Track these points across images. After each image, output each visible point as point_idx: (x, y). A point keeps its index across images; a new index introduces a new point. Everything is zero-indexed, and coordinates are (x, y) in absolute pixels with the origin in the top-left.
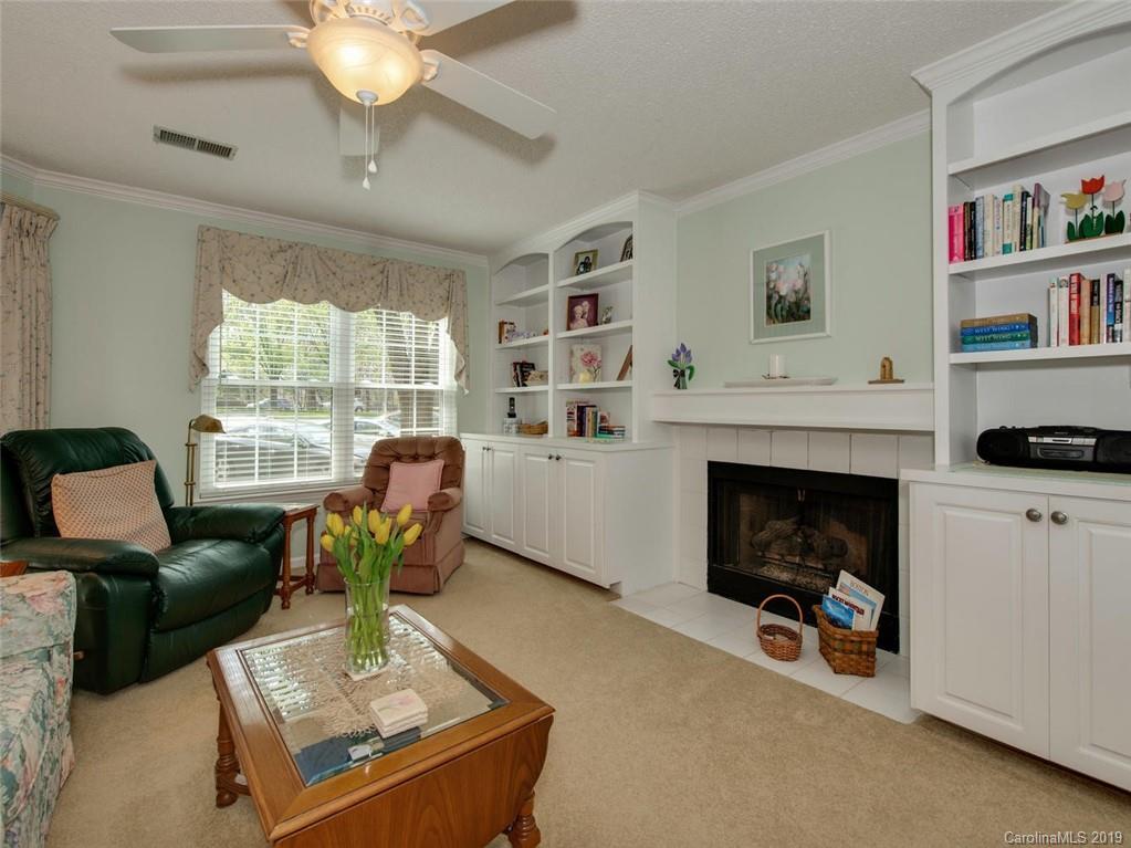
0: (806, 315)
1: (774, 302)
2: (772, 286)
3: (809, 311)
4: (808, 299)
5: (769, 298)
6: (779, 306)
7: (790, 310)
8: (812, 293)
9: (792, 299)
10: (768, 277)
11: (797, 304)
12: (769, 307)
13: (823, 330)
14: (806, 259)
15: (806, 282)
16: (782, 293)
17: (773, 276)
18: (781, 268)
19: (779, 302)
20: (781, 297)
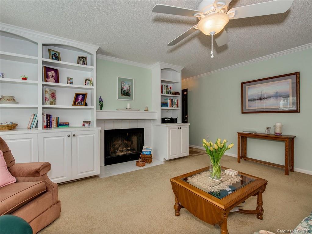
0: (129, 96)
1: (123, 91)
2: (122, 87)
3: (130, 95)
4: (130, 92)
5: (122, 90)
6: (124, 92)
7: (126, 94)
8: (131, 91)
9: (127, 91)
10: (122, 85)
11: (128, 93)
12: (122, 92)
13: (133, 99)
14: (130, 83)
15: (130, 88)
16: (125, 89)
17: (123, 85)
18: (125, 84)
19: (124, 91)
20: (124, 90)
